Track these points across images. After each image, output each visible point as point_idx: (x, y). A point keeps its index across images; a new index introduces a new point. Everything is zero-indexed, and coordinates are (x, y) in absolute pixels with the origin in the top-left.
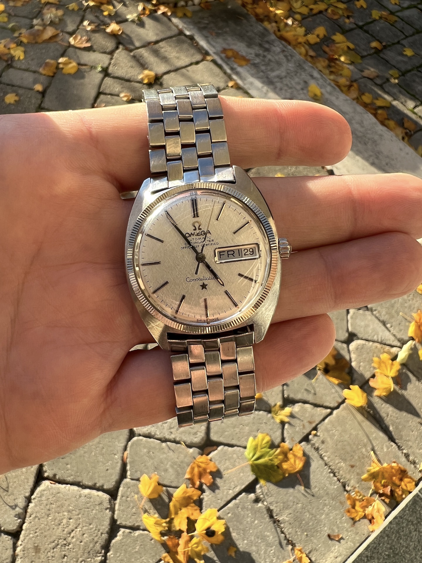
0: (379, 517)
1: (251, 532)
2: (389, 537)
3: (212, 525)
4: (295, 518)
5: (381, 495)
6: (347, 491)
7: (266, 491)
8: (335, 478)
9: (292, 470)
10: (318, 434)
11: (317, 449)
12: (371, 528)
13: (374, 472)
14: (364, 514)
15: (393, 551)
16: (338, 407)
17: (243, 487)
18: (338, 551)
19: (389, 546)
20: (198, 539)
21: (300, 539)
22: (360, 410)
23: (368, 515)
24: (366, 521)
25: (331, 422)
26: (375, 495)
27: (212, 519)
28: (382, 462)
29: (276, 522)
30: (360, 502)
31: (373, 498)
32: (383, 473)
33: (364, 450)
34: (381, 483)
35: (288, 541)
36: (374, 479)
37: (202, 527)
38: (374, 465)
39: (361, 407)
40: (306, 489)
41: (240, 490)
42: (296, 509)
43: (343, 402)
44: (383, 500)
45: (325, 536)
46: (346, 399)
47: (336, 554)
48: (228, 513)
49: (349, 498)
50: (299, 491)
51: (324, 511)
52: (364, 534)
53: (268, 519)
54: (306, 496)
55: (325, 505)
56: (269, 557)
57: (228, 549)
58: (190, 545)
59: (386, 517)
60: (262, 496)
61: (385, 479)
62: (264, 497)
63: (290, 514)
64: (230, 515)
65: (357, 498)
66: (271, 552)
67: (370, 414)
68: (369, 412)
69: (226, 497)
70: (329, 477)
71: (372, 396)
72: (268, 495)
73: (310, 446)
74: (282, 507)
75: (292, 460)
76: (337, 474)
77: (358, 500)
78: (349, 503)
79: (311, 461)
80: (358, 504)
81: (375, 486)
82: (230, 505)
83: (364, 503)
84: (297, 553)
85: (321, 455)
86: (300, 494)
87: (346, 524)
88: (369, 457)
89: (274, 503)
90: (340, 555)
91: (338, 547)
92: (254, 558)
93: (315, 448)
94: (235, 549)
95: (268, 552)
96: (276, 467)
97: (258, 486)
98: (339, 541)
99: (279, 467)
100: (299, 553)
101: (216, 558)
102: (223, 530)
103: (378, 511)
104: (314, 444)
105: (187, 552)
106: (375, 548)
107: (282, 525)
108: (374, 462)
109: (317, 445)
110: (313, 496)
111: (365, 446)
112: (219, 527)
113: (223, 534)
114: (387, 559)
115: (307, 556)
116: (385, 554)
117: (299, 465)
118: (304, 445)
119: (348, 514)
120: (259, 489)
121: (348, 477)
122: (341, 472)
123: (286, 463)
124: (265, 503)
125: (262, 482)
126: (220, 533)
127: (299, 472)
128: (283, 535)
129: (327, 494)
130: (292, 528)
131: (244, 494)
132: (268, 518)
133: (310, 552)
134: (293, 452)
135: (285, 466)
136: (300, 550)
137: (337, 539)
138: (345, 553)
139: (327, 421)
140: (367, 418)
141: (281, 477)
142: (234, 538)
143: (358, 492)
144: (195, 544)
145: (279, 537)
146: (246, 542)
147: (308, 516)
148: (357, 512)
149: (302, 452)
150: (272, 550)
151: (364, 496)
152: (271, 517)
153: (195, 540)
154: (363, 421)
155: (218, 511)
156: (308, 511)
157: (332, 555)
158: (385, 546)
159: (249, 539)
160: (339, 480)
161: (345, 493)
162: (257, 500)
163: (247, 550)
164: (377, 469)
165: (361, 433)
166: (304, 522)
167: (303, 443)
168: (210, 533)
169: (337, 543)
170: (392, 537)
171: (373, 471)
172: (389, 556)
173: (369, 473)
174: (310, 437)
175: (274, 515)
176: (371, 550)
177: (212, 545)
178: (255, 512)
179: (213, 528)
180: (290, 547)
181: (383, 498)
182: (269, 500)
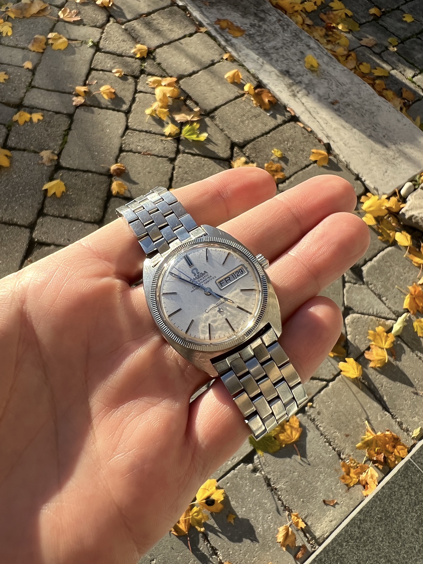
0: (373, 483)
1: (249, 500)
2: (381, 501)
3: (212, 494)
4: (291, 485)
5: (374, 462)
6: (342, 459)
7: (264, 461)
8: (331, 447)
9: (288, 441)
10: (314, 405)
11: (313, 420)
12: (365, 493)
13: (368, 441)
14: (358, 480)
15: (385, 514)
16: (333, 379)
17: (241, 458)
18: (333, 515)
19: (381, 510)
20: (198, 508)
21: (296, 505)
22: (355, 381)
23: (362, 480)
24: (360, 487)
25: (326, 394)
26: (369, 462)
27: (211, 489)
28: (376, 430)
29: (273, 490)
30: (354, 468)
31: (366, 465)
32: (377, 441)
33: (358, 420)
34: (375, 450)
35: (285, 507)
36: (368, 448)
37: (202, 497)
38: (368, 434)
39: (357, 378)
40: (302, 458)
41: (238, 461)
42: (292, 477)
43: (339, 374)
44: (377, 467)
45: (320, 502)
46: (341, 371)
47: (331, 518)
48: (228, 483)
49: (343, 466)
50: (296, 461)
51: (320, 478)
52: (358, 499)
53: (265, 488)
54: (302, 465)
55: (321, 473)
56: (267, 522)
57: (227, 517)
58: (191, 514)
59: (379, 483)
60: (259, 466)
61: (379, 447)
62: (262, 467)
63: (287, 482)
64: (228, 485)
65: (352, 465)
66: (269, 518)
67: (365, 385)
68: (363, 383)
69: (225, 468)
70: (325, 446)
71: (367, 368)
72: (265, 466)
73: (306, 417)
74: (279, 476)
75: (289, 432)
76: (332, 444)
77: (352, 467)
78: (343, 470)
79: (307, 431)
80: (352, 471)
81: (369, 454)
82: (228, 475)
83: (359, 470)
84: (294, 518)
85: (317, 426)
86: (297, 463)
87: (340, 490)
88: (364, 426)
89: (272, 472)
90: (335, 519)
91: (333, 512)
92: (252, 524)
93: (311, 420)
94: (234, 516)
95: (266, 518)
96: (273, 439)
97: (256, 457)
98: (334, 506)
99: (276, 438)
100: (296, 518)
101: (215, 526)
102: (222, 499)
103: (372, 477)
104: (310, 416)
105: (188, 520)
106: (368, 512)
107: (279, 493)
108: (368, 431)
109: (313, 416)
110: (309, 464)
111: (359, 416)
112: (218, 496)
113: (222, 502)
114: (379, 521)
115: (303, 521)
116: (377, 517)
117: (296, 435)
118: (300, 417)
119: (343, 481)
120: (257, 460)
121: (343, 445)
122: (336, 441)
123: (283, 434)
124: (263, 472)
125: (260, 453)
126: (219, 502)
127: (295, 442)
128: (280, 502)
129: (322, 462)
130: (289, 495)
131: (242, 464)
132: (266, 486)
133: (306, 518)
134: (290, 423)
135: (282, 437)
136: (297, 516)
137: (332, 504)
138: (339, 517)
139: (322, 393)
140: (362, 390)
141: (279, 448)
142: (233, 506)
143: (353, 460)
144: (195, 512)
145: (276, 504)
146: (244, 509)
147: (304, 483)
148: (351, 478)
149: (298, 423)
150: (269, 516)
151: (359, 464)
152: (269, 485)
153: (195, 509)
154: (359, 393)
155: (218, 481)
156: (305, 479)
157: (327, 519)
158: (377, 509)
159: (248, 507)
160: (334, 449)
161: (340, 461)
162: (255, 470)
163: (245, 517)
164: (371, 437)
165: (356, 403)
166: (300, 489)
167: (300, 415)
168: (209, 502)
169: (332, 508)
170: (384, 501)
171: (367, 439)
172: (381, 518)
173: (363, 441)
174: (306, 408)
175: (272, 483)
176: (364, 513)
177: (212, 514)
178: (253, 481)
179: (213, 497)
180: (287, 513)
181: (376, 465)
182: (267, 469)
